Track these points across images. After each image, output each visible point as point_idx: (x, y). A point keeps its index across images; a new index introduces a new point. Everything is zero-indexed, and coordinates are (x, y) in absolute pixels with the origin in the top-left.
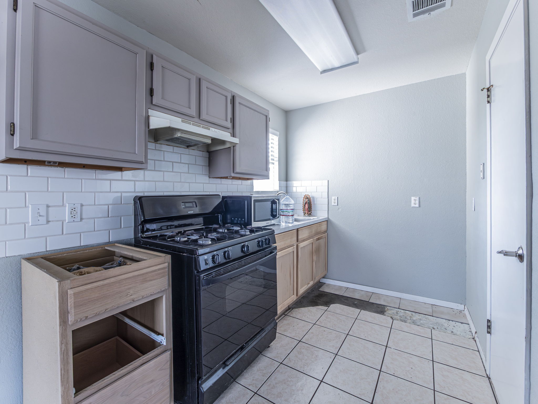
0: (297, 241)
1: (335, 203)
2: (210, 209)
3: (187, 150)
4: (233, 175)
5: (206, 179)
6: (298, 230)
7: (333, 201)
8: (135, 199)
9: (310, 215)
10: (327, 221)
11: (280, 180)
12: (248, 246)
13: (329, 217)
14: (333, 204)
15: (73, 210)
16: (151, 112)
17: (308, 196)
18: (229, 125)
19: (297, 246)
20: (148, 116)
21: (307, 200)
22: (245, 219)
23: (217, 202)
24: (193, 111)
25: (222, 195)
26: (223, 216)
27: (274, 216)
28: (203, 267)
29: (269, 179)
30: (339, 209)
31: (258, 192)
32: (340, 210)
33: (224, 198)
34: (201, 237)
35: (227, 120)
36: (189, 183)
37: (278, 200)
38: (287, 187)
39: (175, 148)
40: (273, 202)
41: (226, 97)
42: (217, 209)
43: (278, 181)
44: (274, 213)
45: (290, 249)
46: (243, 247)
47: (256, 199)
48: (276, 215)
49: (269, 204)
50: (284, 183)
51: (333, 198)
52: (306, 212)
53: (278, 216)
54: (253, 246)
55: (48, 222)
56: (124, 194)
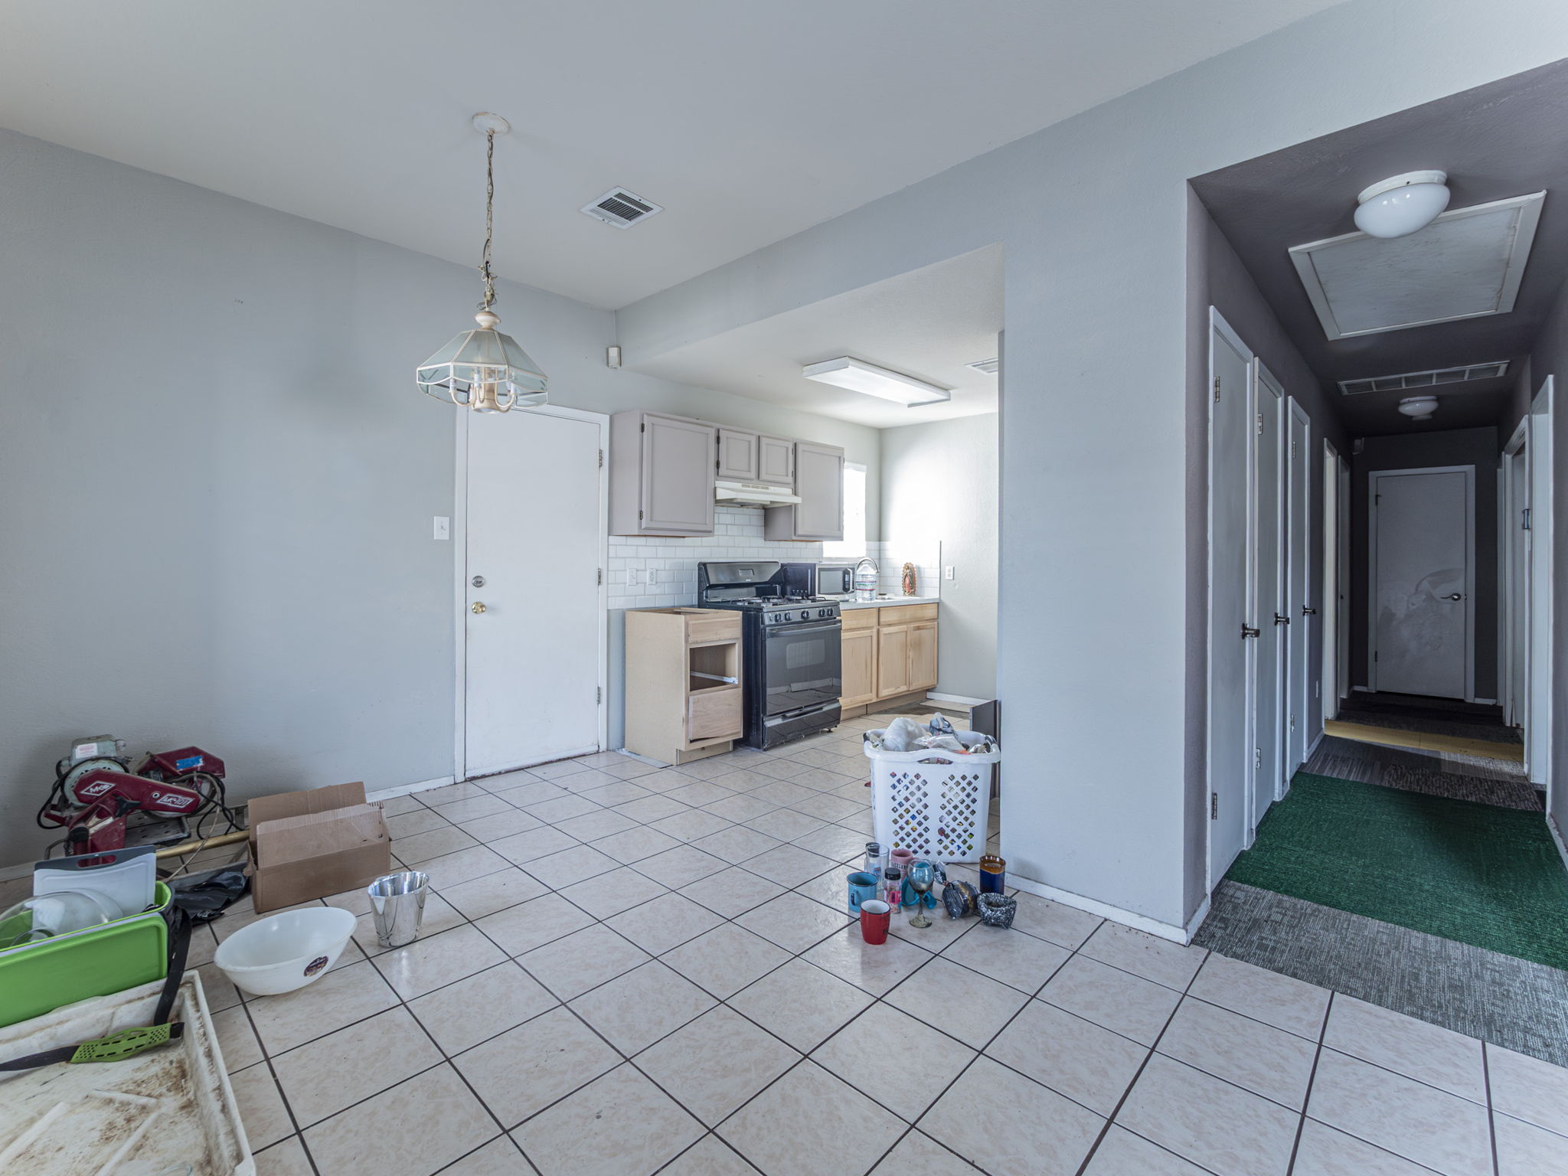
0: (879, 625)
1: (949, 576)
2: (767, 579)
3: (741, 509)
4: (794, 538)
5: (760, 542)
6: (879, 609)
7: (947, 573)
8: (699, 564)
9: (913, 593)
10: (938, 604)
11: (868, 539)
12: (808, 613)
13: (942, 598)
14: (947, 578)
15: (652, 574)
16: (719, 484)
17: (910, 566)
18: (790, 479)
19: (878, 631)
20: (715, 488)
21: (908, 571)
22: (807, 590)
23: (776, 569)
24: (753, 474)
25: (782, 561)
26: (782, 588)
27: (846, 590)
28: (767, 622)
29: (842, 540)
30: (955, 585)
31: (830, 559)
32: (957, 587)
33: (782, 565)
34: (763, 602)
35: (787, 475)
36: (743, 547)
37: (853, 569)
38: (880, 550)
39: (729, 508)
40: (846, 572)
41: (787, 448)
42: (775, 579)
43: (865, 542)
44: (847, 587)
45: (866, 633)
46: (803, 613)
47: (821, 567)
48: (849, 589)
49: (840, 573)
50: (874, 544)
51: (947, 568)
52: (907, 589)
53: (851, 589)
54: (813, 614)
55: (637, 583)
56: (685, 560)
